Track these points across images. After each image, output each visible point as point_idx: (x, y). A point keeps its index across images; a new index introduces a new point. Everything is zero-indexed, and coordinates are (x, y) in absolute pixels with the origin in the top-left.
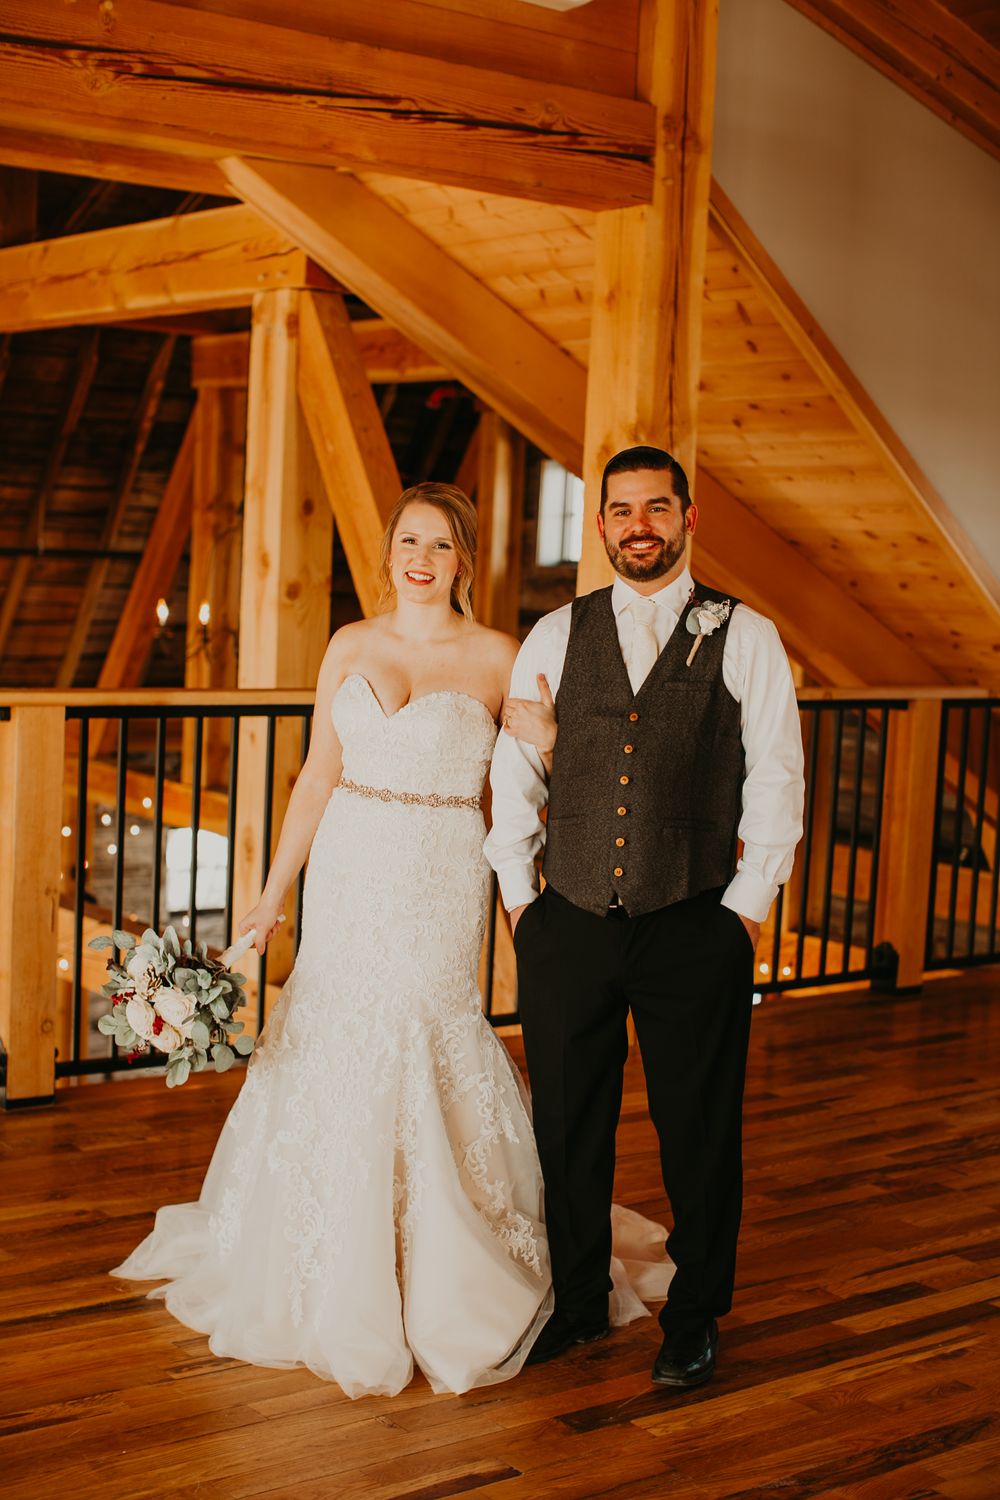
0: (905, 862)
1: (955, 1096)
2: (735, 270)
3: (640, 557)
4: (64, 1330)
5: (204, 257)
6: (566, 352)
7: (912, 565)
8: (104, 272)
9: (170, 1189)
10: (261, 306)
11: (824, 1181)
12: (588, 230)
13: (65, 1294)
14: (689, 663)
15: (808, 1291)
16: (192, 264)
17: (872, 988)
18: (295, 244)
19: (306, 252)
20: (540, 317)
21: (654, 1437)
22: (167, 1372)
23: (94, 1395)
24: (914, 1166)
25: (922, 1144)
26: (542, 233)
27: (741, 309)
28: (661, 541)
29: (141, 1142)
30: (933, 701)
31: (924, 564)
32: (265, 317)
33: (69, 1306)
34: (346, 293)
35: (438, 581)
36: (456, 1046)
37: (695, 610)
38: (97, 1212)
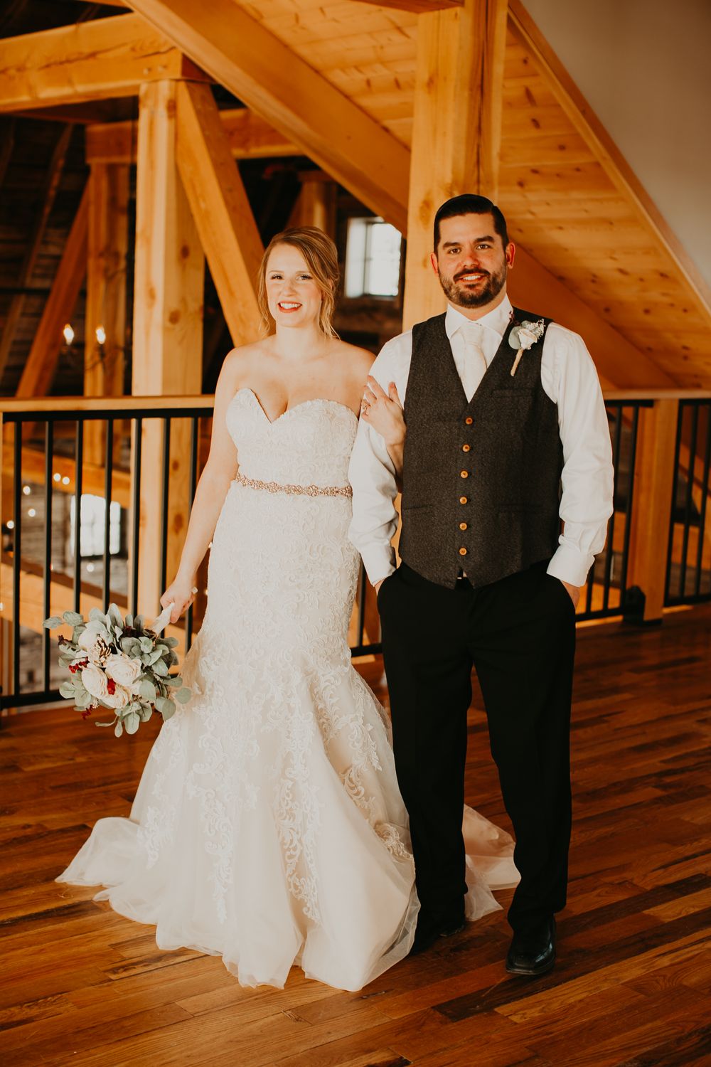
0: (650, 525)
1: (703, 709)
2: (525, 61)
3: (471, 287)
4: (18, 935)
5: (100, 56)
6: (386, 130)
7: (655, 295)
8: (21, 69)
9: (98, 803)
10: (146, 95)
11: (615, 785)
12: (407, 31)
13: (17, 902)
14: (512, 373)
15: (619, 884)
16: (91, 62)
17: (624, 621)
18: (174, 44)
19: (181, 50)
20: (366, 102)
21: (516, 1024)
22: (106, 974)
23: (46, 998)
24: (682, 771)
25: (683, 751)
26: (370, 33)
27: (528, 93)
28: (486, 273)
29: (71, 762)
30: (672, 400)
31: (664, 294)
32: (150, 102)
33: (21, 913)
34: (213, 83)
35: (304, 308)
36: (332, 692)
37: (516, 328)
38: (40, 825)
